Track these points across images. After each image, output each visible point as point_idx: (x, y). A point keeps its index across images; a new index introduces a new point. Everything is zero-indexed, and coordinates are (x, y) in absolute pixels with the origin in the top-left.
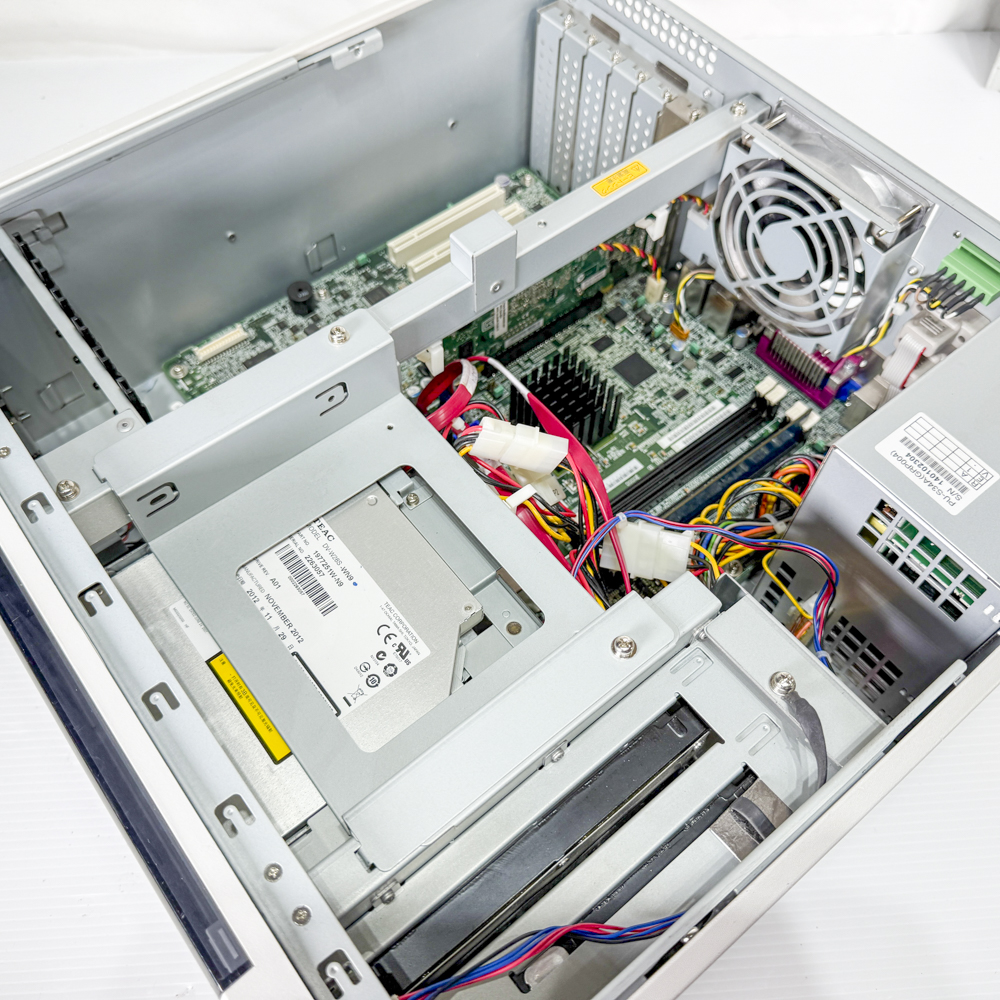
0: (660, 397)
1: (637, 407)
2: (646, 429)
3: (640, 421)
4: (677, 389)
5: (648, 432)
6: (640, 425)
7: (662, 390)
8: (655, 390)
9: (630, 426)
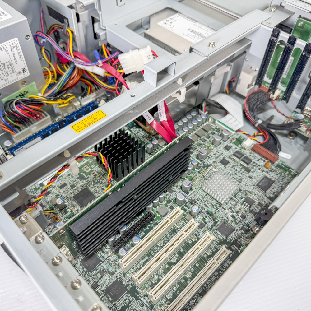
0: (74, 185)
1: (86, 179)
2: (83, 169)
3: (85, 172)
4: (64, 189)
5: (82, 167)
6: (85, 170)
7: (72, 189)
8: (75, 188)
9: (90, 170)
